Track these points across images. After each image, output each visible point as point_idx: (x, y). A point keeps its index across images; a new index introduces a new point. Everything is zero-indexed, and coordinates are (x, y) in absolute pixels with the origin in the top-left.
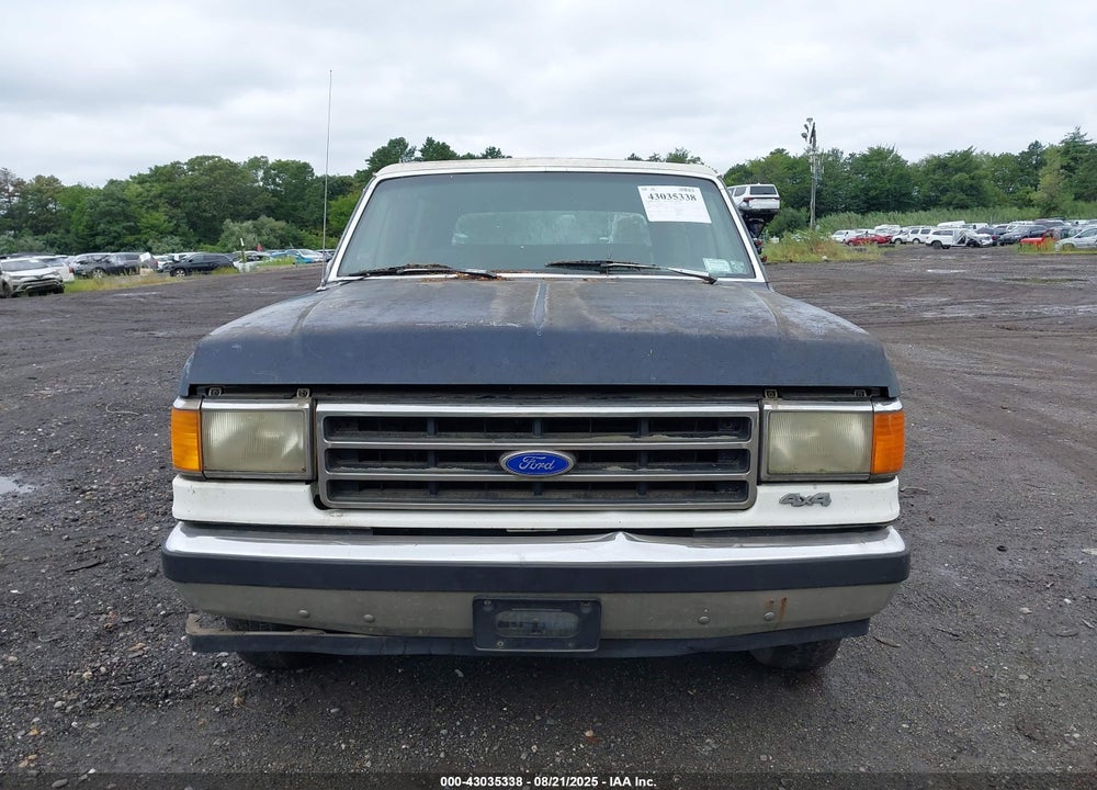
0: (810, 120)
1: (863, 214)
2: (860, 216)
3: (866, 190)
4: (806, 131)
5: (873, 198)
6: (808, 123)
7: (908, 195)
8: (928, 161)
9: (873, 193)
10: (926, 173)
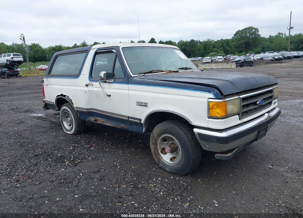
0: (22, 34)
1: (34, 62)
2: (33, 63)
3: (34, 56)
4: (21, 38)
5: (36, 58)
6: (22, 35)
7: (46, 57)
8: (49, 48)
9: (36, 56)
10: (50, 51)
